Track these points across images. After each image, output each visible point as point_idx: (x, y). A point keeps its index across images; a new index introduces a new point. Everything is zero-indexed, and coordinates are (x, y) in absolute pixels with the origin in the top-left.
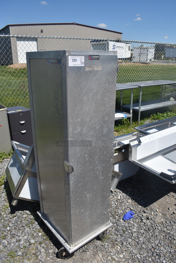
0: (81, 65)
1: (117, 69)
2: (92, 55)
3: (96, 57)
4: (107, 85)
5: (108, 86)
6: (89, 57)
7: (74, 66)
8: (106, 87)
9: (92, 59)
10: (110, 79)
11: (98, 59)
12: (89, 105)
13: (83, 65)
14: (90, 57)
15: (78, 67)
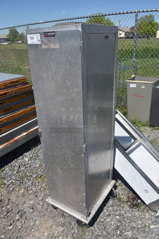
0: (37, 43)
1: (80, 47)
2: (47, 32)
3: (51, 33)
4: (68, 66)
5: (69, 68)
6: (44, 35)
7: (32, 43)
8: (66, 68)
9: (47, 36)
10: (72, 59)
11: (54, 36)
12: (49, 83)
13: (40, 43)
14: (46, 34)
15: (35, 44)
